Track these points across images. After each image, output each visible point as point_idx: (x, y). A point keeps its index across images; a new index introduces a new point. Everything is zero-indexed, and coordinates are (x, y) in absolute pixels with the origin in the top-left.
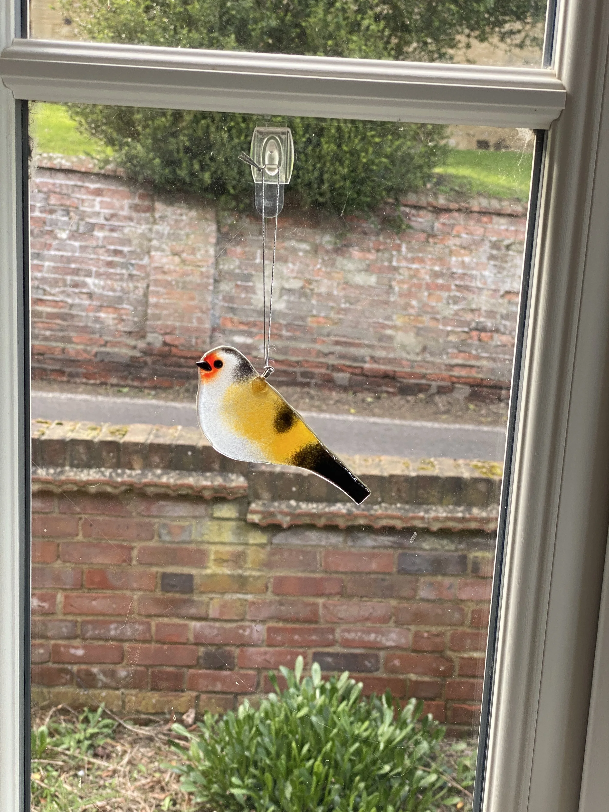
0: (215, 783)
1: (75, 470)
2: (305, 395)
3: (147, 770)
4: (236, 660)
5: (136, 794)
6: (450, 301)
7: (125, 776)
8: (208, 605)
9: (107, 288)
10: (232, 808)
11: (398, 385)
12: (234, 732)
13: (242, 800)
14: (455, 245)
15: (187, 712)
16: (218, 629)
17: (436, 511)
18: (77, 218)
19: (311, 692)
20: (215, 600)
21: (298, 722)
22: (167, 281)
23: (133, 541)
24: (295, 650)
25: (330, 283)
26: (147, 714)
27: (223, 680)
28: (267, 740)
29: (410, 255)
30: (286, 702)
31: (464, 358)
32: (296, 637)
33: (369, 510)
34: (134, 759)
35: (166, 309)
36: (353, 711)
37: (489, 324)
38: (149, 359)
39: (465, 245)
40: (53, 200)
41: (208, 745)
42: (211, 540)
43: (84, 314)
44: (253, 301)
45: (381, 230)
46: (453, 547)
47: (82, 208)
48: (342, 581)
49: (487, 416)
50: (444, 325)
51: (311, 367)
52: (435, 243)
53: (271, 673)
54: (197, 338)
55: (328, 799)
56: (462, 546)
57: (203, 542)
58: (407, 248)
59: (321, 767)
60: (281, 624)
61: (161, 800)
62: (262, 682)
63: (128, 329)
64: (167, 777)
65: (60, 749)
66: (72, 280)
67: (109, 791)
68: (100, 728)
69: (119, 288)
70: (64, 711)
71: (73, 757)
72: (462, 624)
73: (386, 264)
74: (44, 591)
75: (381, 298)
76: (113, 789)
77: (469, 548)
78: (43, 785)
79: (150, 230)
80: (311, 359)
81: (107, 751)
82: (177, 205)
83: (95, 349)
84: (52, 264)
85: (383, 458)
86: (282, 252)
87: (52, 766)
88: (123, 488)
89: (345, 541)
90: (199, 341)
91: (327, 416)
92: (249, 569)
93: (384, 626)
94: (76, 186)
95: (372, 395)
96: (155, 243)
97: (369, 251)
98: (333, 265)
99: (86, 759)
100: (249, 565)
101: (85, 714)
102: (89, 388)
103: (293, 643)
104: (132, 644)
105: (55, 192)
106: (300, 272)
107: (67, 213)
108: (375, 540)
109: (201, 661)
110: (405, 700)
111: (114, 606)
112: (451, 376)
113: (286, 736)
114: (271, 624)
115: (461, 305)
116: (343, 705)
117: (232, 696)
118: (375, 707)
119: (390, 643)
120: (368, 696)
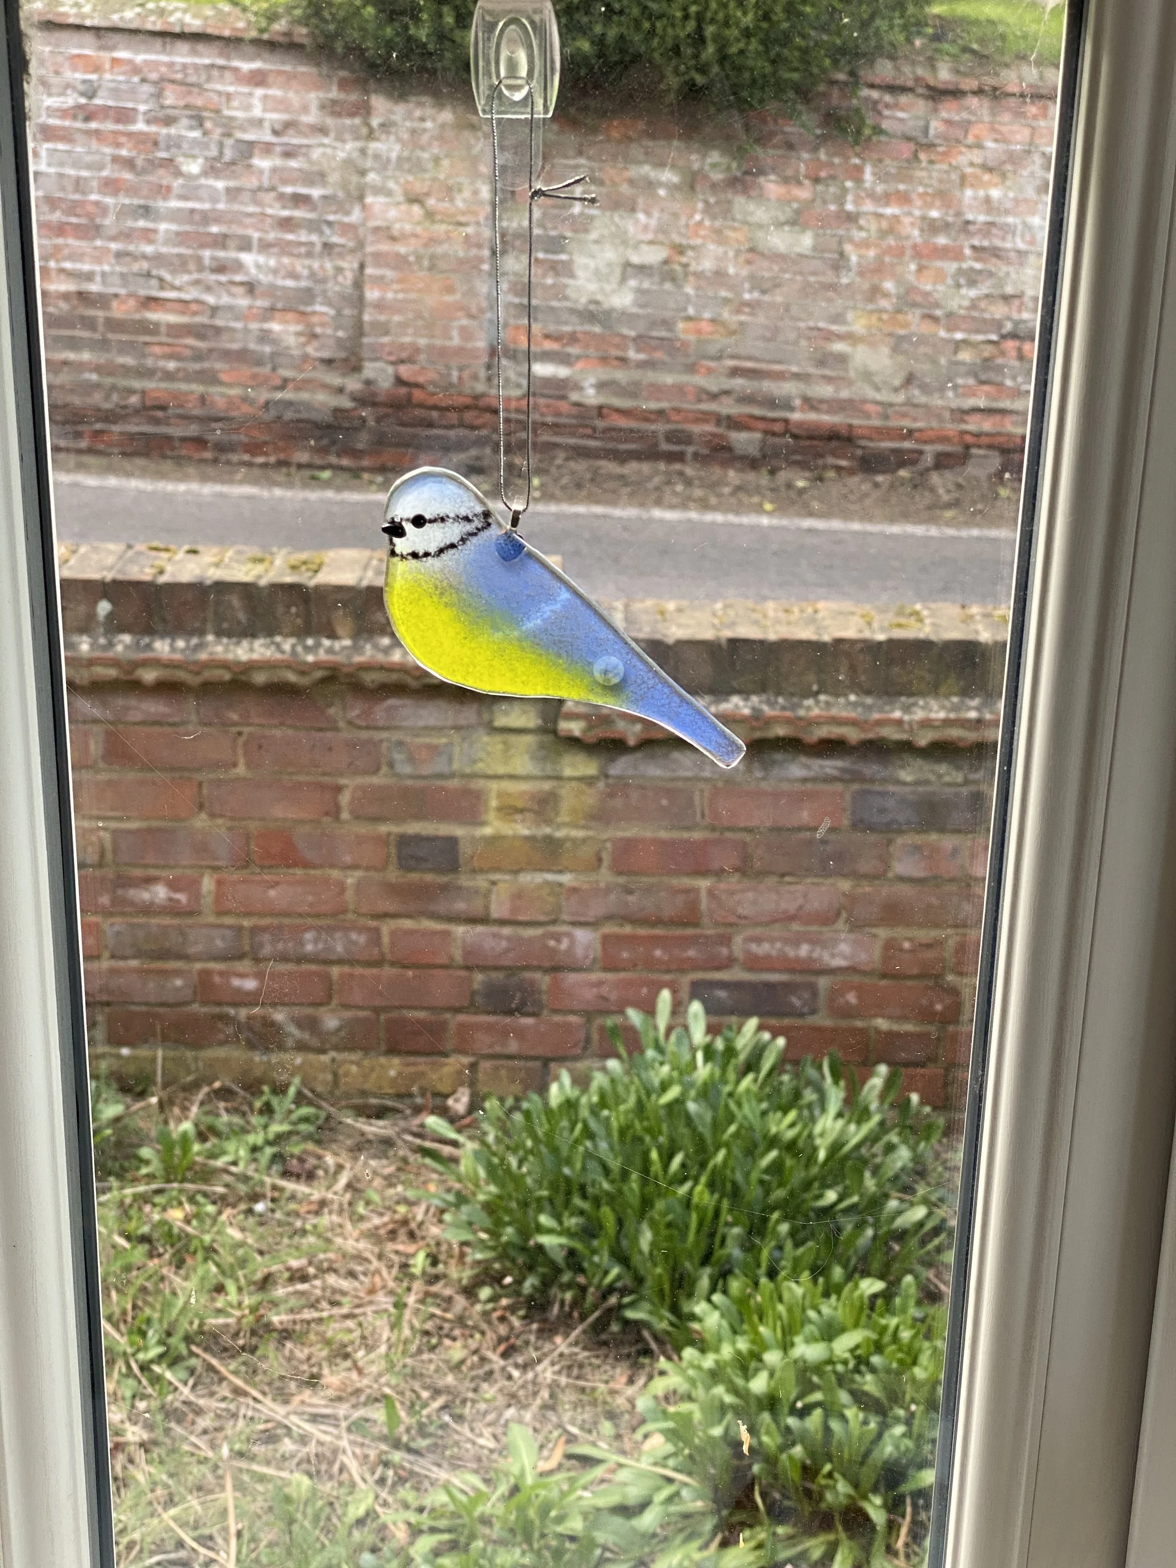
0: (509, 1224)
1: (225, 640)
2: (675, 478)
3: (383, 1199)
4: (544, 997)
5: (362, 1245)
6: (962, 281)
7: (341, 1212)
8: (487, 895)
9: (283, 272)
10: (541, 1270)
11: (859, 452)
12: (540, 1132)
13: (559, 1257)
14: (972, 164)
15: (454, 1092)
16: (509, 939)
17: (926, 707)
18: (219, 131)
19: (686, 1056)
20: (501, 885)
21: (662, 1112)
22: (398, 255)
23: (341, 774)
24: (654, 976)
25: (721, 250)
26: (381, 1096)
27: (521, 1034)
28: (603, 1145)
29: (880, 189)
30: (640, 1077)
31: (988, 395)
32: (658, 953)
33: (794, 707)
34: (358, 1180)
35: (399, 311)
36: (767, 1090)
38: (368, 414)
39: (991, 164)
40: (170, 98)
41: (494, 1154)
42: (491, 772)
43: (239, 325)
44: (569, 292)
45: (822, 138)
46: (959, 777)
47: (227, 113)
48: (745, 844)
50: (949, 330)
51: (686, 420)
52: (931, 162)
53: (610, 1022)
54: (461, 369)
55: (719, 1253)
56: (978, 775)
57: (475, 776)
58: (874, 174)
59: (707, 1196)
60: (628, 929)
61: (408, 1256)
62: (595, 1037)
63: (326, 354)
64: (419, 1213)
65: (220, 1163)
66: (213, 258)
67: (311, 1239)
68: (294, 1124)
69: (305, 272)
70: (225, 1094)
71: (245, 1179)
73: (833, 207)
74: (178, 872)
75: (821, 279)
76: (319, 1236)
78: (189, 1229)
79: (363, 152)
80: (686, 406)
81: (307, 1167)
82: (413, 99)
83: (264, 396)
84: (174, 227)
85: (821, 605)
86: (625, 189)
87: (205, 1195)
88: (319, 674)
89: (748, 769)
90: (466, 374)
91: (719, 518)
92: (565, 825)
93: (824, 929)
94: (212, 66)
95: (807, 474)
96: (372, 177)
97: (799, 183)
98: (727, 211)
99: (268, 1180)
100: (564, 818)
101: (264, 1098)
102: (257, 472)
103: (650, 964)
104: (346, 969)
105: (173, 82)
106: (662, 229)
107: (200, 122)
108: (808, 767)
109: (479, 1000)
110: (867, 1067)
111: (310, 898)
112: (964, 433)
113: (640, 1140)
114: (610, 929)
115: (984, 288)
116: (747, 1081)
117: (538, 1064)
118: (809, 1083)
119: (839, 962)
120: (796, 1063)
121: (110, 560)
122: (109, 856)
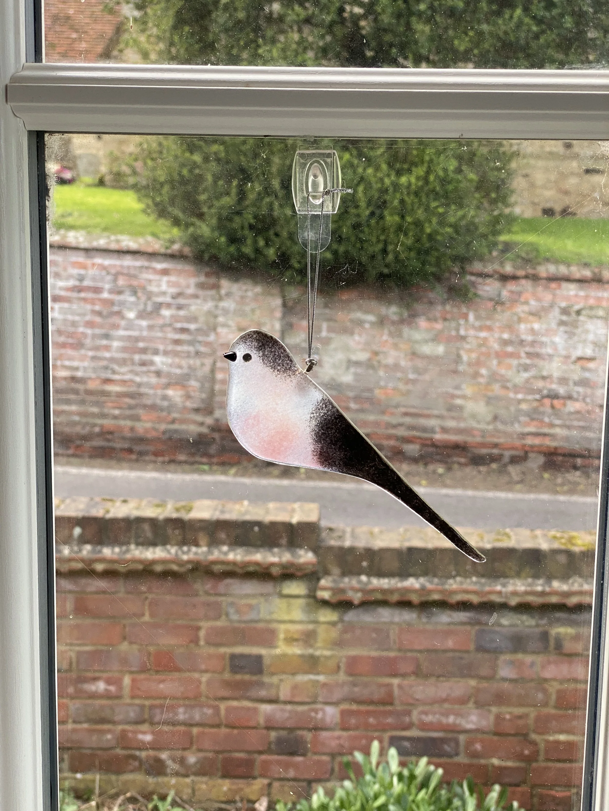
1: (140, 548)
4: (309, 745)
6: (521, 368)
8: (278, 687)
9: (175, 366)
11: (470, 455)
14: (523, 312)
15: (259, 800)
16: (290, 712)
17: (514, 584)
18: (145, 298)
19: (388, 779)
20: (286, 682)
23: (200, 620)
24: (370, 734)
25: (397, 354)
26: (218, 801)
27: (296, 766)
29: (477, 324)
30: (362, 791)
31: (536, 427)
32: (371, 720)
33: (443, 584)
36: (433, 799)
37: (562, 391)
38: (216, 435)
39: (533, 311)
40: (121, 282)
42: (279, 618)
43: (152, 392)
44: (320, 375)
45: (448, 299)
46: (533, 622)
47: (149, 288)
48: (417, 659)
49: (563, 485)
50: (515, 393)
52: (503, 311)
53: (346, 759)
56: (544, 622)
57: (272, 621)
58: (474, 317)
60: (354, 707)
62: (337, 768)
63: (195, 406)
66: (140, 359)
69: (186, 366)
70: (132, 800)
72: (546, 704)
73: (453, 333)
74: (111, 674)
75: (449, 368)
77: (550, 624)
79: (216, 307)
80: (380, 431)
82: (242, 281)
83: (163, 427)
84: (121, 344)
86: (348, 324)
88: (190, 566)
89: (419, 617)
92: (320, 648)
93: (463, 707)
94: (143, 266)
95: (444, 466)
96: (221, 319)
97: (436, 321)
98: (400, 335)
100: (319, 644)
101: (154, 803)
102: (158, 465)
103: (367, 727)
104: (201, 729)
105: (123, 274)
106: (367, 344)
107: (134, 292)
108: (450, 616)
109: (273, 746)
110: (488, 786)
111: (182, 689)
112: (524, 446)
114: (345, 706)
115: (533, 372)
116: (422, 794)
117: (304, 784)
118: (456, 795)
119: (470, 726)
120: (449, 784)
121: (82, 506)
122: (74, 665)
